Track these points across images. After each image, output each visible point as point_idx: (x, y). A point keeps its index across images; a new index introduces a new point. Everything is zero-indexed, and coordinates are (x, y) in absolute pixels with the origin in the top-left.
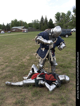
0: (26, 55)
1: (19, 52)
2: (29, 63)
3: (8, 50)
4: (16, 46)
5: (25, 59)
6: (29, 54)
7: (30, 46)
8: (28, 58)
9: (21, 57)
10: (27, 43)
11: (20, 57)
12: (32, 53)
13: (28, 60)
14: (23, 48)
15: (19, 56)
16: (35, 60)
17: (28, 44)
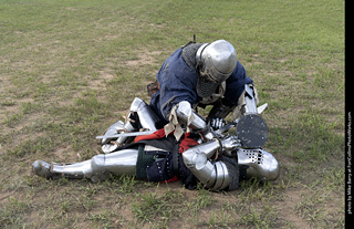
0: (101, 68)
1: (72, 55)
2: (117, 97)
3: (30, 48)
4: (60, 33)
5: (98, 82)
6: (112, 65)
7: (113, 33)
8: (109, 77)
9: (82, 73)
10: (101, 23)
11: (77, 74)
12: (125, 59)
13: (110, 84)
14: (88, 42)
15: (75, 69)
16: (134, 84)
17: (105, 28)
